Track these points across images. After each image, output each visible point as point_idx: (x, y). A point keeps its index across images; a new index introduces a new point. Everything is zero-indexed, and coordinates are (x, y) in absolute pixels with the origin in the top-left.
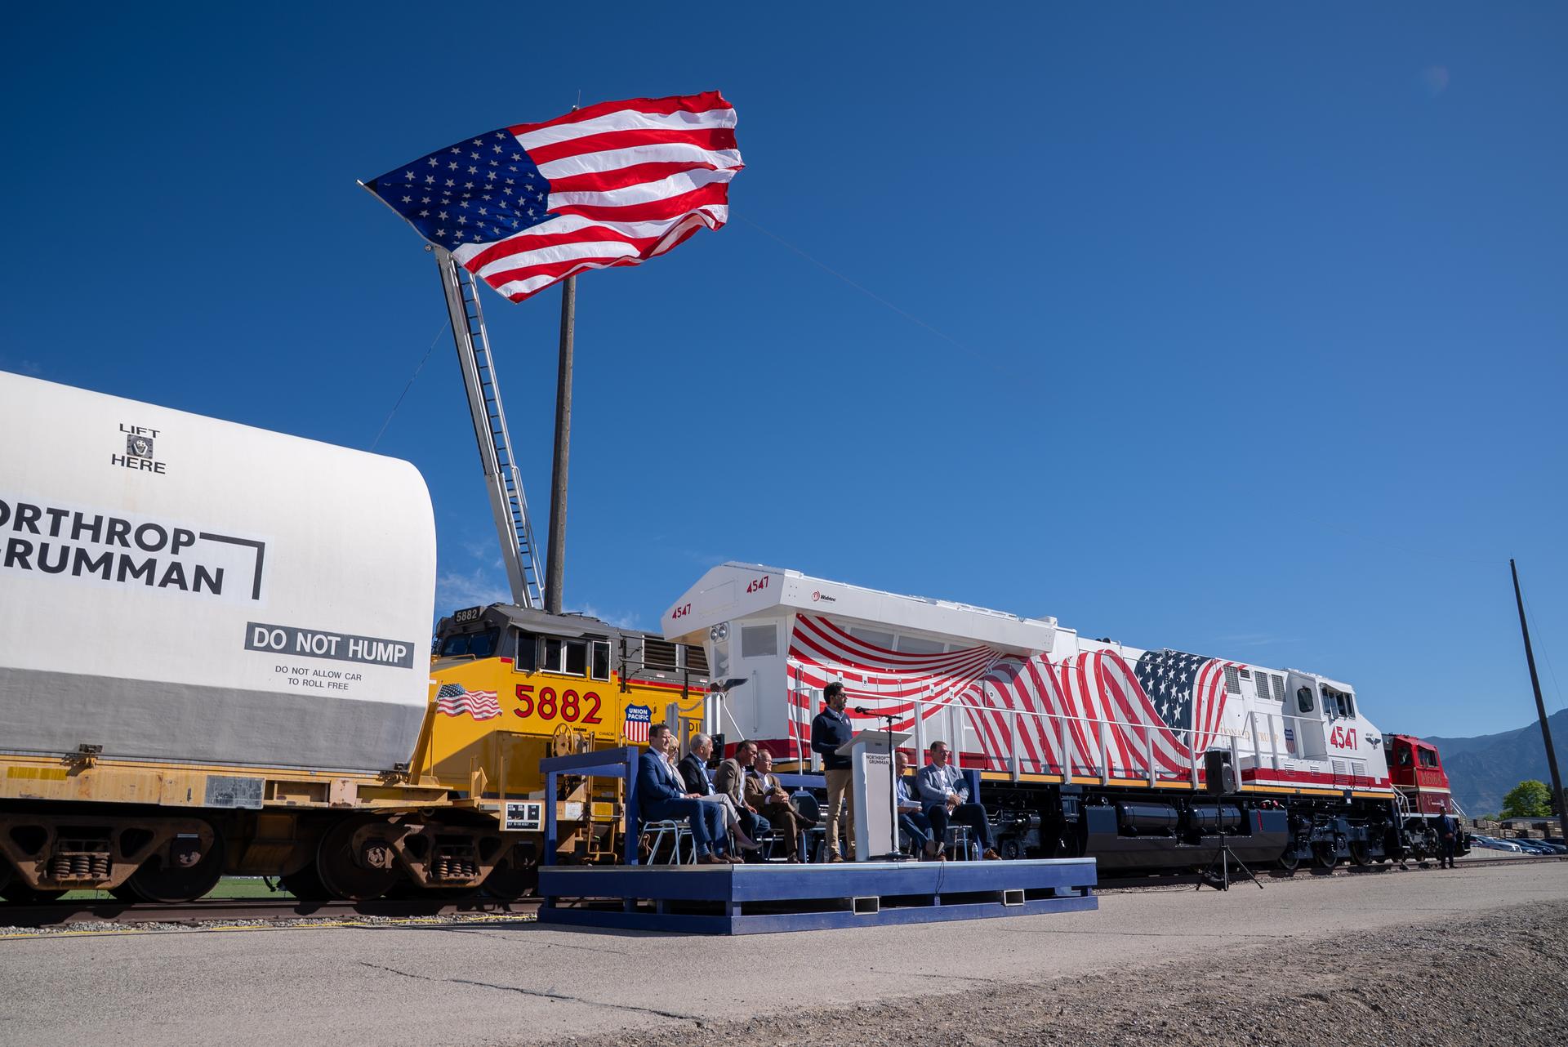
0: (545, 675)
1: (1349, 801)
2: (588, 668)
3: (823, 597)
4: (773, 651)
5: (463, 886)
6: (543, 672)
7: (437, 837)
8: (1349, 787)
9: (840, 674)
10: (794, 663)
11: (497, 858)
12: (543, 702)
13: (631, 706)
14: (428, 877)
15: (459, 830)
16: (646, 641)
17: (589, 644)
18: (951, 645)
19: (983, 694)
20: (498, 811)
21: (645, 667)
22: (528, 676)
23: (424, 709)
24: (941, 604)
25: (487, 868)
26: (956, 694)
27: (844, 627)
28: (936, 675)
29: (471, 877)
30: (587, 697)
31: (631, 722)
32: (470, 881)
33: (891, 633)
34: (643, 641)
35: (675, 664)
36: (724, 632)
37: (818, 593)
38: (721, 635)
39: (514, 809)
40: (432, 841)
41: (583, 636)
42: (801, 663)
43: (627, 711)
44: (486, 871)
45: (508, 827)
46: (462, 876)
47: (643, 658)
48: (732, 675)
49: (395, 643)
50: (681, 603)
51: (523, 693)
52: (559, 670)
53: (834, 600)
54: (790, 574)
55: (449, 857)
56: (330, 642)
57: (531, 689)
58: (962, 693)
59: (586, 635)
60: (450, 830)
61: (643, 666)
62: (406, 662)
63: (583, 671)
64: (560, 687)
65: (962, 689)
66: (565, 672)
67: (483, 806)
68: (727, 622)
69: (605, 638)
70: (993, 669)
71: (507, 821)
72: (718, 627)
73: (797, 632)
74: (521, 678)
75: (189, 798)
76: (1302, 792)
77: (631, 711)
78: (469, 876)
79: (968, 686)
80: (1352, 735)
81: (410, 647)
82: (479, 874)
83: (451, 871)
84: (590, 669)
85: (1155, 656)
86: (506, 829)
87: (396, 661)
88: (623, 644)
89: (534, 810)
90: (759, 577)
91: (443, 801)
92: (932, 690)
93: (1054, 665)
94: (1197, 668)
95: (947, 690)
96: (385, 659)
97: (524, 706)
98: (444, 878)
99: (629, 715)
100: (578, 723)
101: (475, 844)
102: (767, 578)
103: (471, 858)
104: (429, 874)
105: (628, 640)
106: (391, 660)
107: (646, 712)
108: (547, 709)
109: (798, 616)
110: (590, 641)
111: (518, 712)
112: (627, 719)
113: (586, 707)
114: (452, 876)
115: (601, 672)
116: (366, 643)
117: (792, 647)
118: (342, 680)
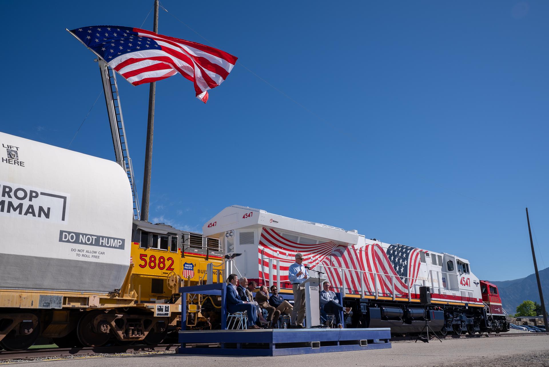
0: (151, 250)
1: (467, 308)
2: (169, 247)
3: (274, 221)
4: (252, 242)
5: (137, 340)
6: (151, 249)
7: (127, 319)
8: (467, 302)
9: (278, 252)
10: (261, 248)
11: (150, 328)
12: (151, 261)
13: (186, 263)
14: (124, 336)
15: (135, 316)
16: (191, 236)
17: (169, 237)
18: (319, 241)
19: (330, 261)
20: (153, 308)
21: (190, 247)
22: (145, 250)
23: (128, 266)
24: (317, 224)
25: (146, 332)
26: (321, 261)
27: (280, 233)
28: (313, 253)
29: (141, 336)
30: (168, 259)
31: (186, 270)
32: (140, 337)
33: (297, 236)
34: (189, 236)
35: (202, 246)
36: (232, 234)
37: (272, 220)
38: (231, 235)
39: (160, 308)
40: (125, 321)
41: (167, 233)
42: (264, 248)
43: (184, 265)
44: (146, 333)
45: (157, 315)
46: (138, 336)
47: (189, 243)
48: (235, 252)
49: (118, 239)
50: (212, 221)
51: (143, 257)
52: (157, 248)
53: (278, 222)
54: (262, 212)
55: (133, 328)
56: (92, 238)
57: (146, 256)
58: (323, 261)
59: (168, 233)
60: (132, 316)
61: (189, 246)
62: (122, 247)
63: (167, 248)
64: (158, 255)
65: (323, 259)
66: (160, 249)
67: (148, 306)
68: (233, 230)
69: (176, 234)
70: (334, 251)
71: (157, 312)
72: (229, 232)
73: (262, 235)
74: (142, 251)
75: (32, 305)
76: (450, 303)
77: (186, 265)
78: (140, 335)
79: (325, 258)
80: (468, 280)
81: (123, 240)
82: (144, 335)
83: (133, 334)
84: (170, 248)
85: (394, 247)
86: (156, 316)
87: (118, 246)
88: (183, 237)
89: (167, 308)
90: (248, 212)
91: (132, 304)
92: (312, 259)
93: (357, 250)
94: (410, 252)
95: (317, 259)
96: (114, 246)
97: (143, 263)
98: (131, 337)
99: (185, 267)
100: (164, 271)
101: (142, 322)
102: (252, 213)
103: (141, 328)
104: (124, 335)
105: (185, 235)
106: (116, 246)
107: (191, 266)
108: (152, 264)
109: (263, 228)
110: (170, 236)
111: (141, 266)
112: (184, 269)
113: (168, 263)
114: (134, 336)
115: (174, 249)
116: (106, 239)
117: (260, 241)
118: (97, 254)
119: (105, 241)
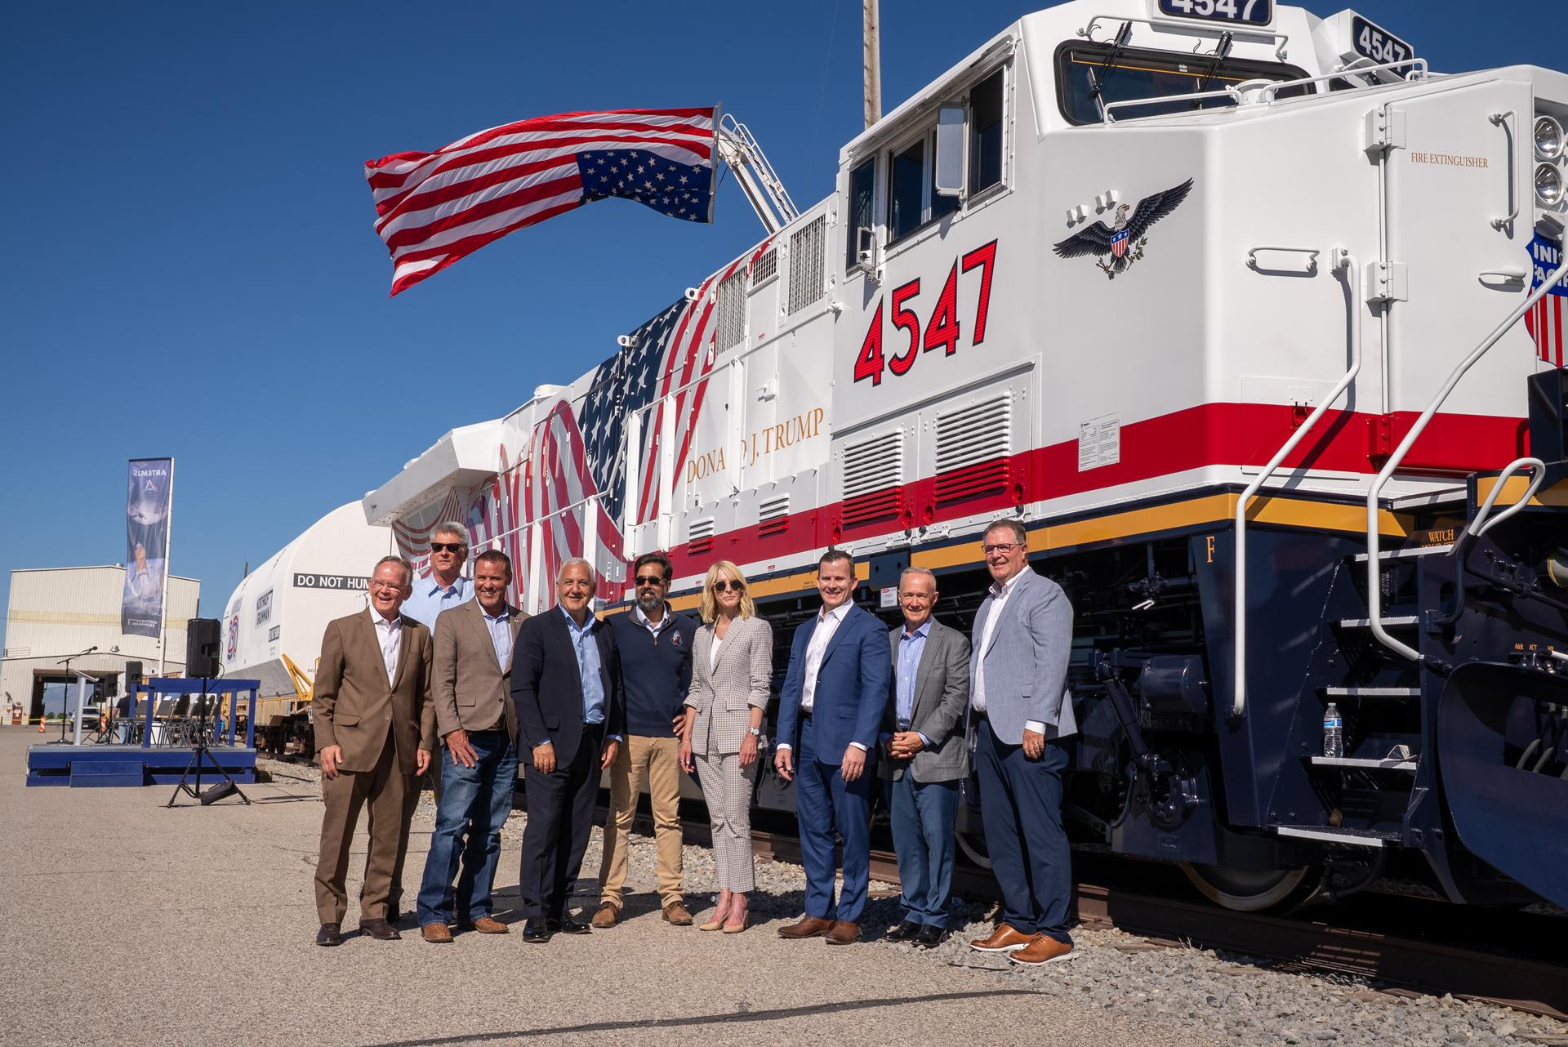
56: (337, 580)
119: (354, 583)
